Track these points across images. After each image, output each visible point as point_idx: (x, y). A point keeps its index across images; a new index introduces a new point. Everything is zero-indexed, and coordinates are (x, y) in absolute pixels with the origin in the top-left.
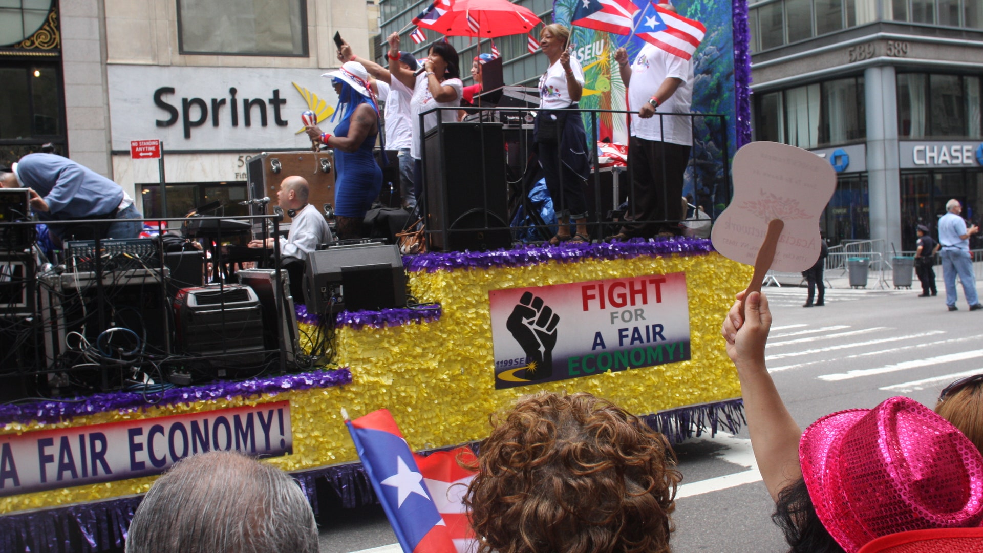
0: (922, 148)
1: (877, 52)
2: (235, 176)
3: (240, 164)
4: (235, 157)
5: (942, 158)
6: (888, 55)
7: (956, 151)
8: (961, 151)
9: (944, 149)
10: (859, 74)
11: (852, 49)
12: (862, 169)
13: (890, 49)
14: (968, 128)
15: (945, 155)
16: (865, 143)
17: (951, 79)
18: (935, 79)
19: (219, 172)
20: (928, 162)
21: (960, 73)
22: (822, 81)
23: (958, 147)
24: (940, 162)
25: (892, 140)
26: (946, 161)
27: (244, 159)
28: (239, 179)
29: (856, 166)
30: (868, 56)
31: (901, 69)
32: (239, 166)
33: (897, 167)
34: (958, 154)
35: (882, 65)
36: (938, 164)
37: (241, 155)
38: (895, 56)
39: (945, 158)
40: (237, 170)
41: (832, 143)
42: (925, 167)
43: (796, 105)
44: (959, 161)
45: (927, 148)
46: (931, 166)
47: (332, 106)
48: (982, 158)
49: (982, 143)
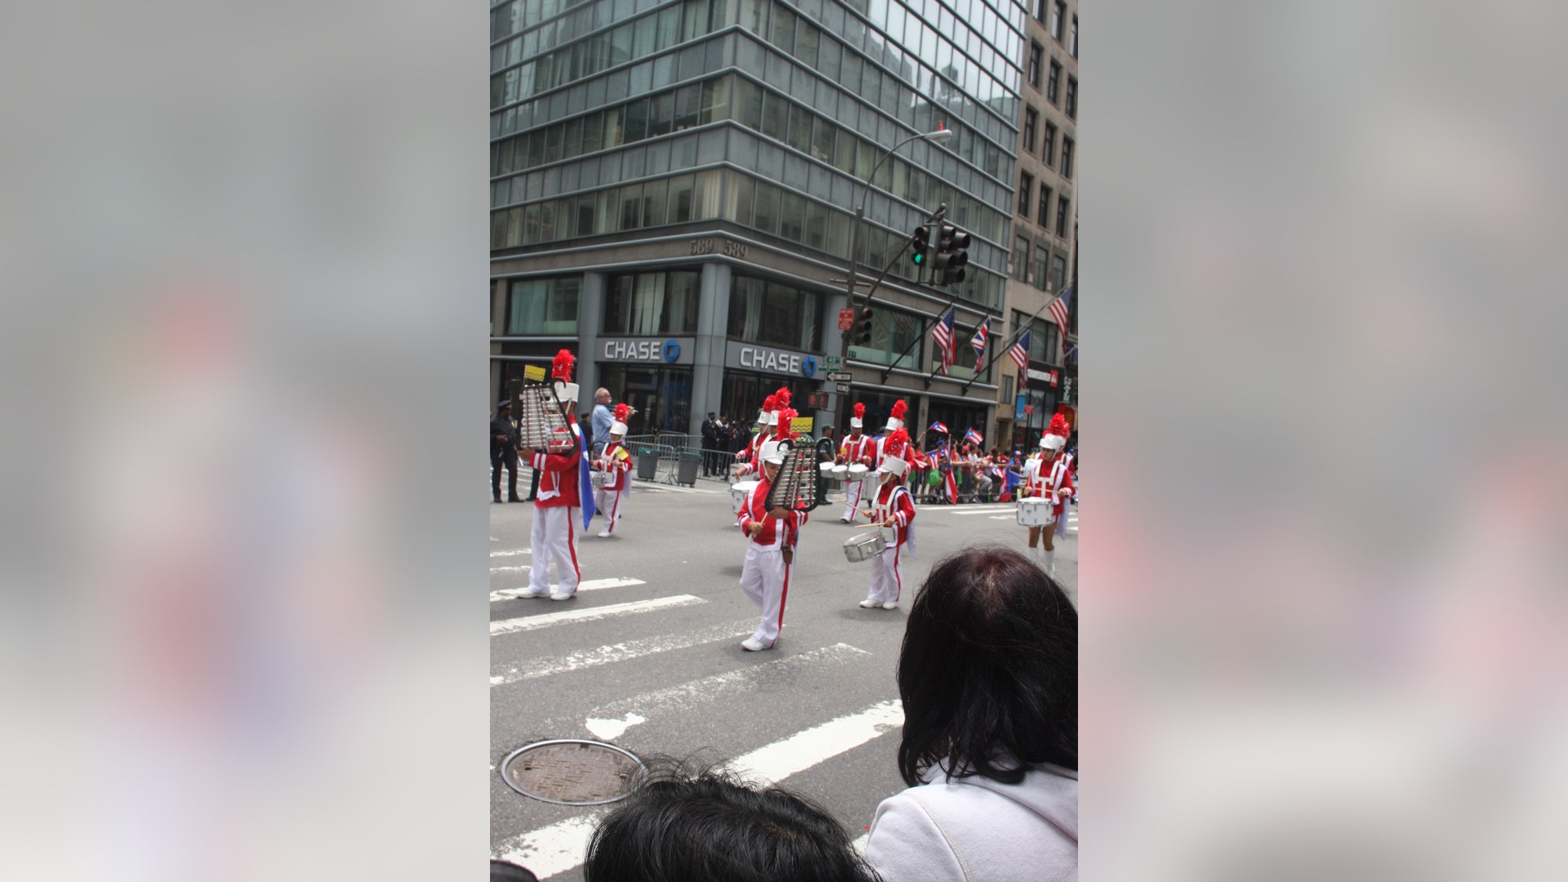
0: (750, 350)
1: (715, 248)
5: (769, 363)
6: (725, 254)
7: (783, 359)
8: (789, 360)
9: (772, 355)
10: (697, 268)
11: (694, 242)
12: (691, 362)
13: (728, 249)
14: (800, 340)
15: (772, 361)
16: (695, 337)
17: (792, 292)
18: (775, 289)
20: (754, 364)
21: (801, 287)
22: (669, 270)
23: (786, 356)
24: (766, 367)
25: (720, 337)
26: (773, 367)
29: (685, 359)
30: (707, 251)
31: (737, 271)
33: (722, 364)
34: (786, 362)
35: (718, 262)
36: (765, 369)
38: (732, 256)
39: (772, 364)
41: (670, 333)
42: (751, 369)
43: (644, 292)
44: (785, 369)
45: (755, 352)
46: (757, 369)
48: (808, 370)
49: (811, 356)
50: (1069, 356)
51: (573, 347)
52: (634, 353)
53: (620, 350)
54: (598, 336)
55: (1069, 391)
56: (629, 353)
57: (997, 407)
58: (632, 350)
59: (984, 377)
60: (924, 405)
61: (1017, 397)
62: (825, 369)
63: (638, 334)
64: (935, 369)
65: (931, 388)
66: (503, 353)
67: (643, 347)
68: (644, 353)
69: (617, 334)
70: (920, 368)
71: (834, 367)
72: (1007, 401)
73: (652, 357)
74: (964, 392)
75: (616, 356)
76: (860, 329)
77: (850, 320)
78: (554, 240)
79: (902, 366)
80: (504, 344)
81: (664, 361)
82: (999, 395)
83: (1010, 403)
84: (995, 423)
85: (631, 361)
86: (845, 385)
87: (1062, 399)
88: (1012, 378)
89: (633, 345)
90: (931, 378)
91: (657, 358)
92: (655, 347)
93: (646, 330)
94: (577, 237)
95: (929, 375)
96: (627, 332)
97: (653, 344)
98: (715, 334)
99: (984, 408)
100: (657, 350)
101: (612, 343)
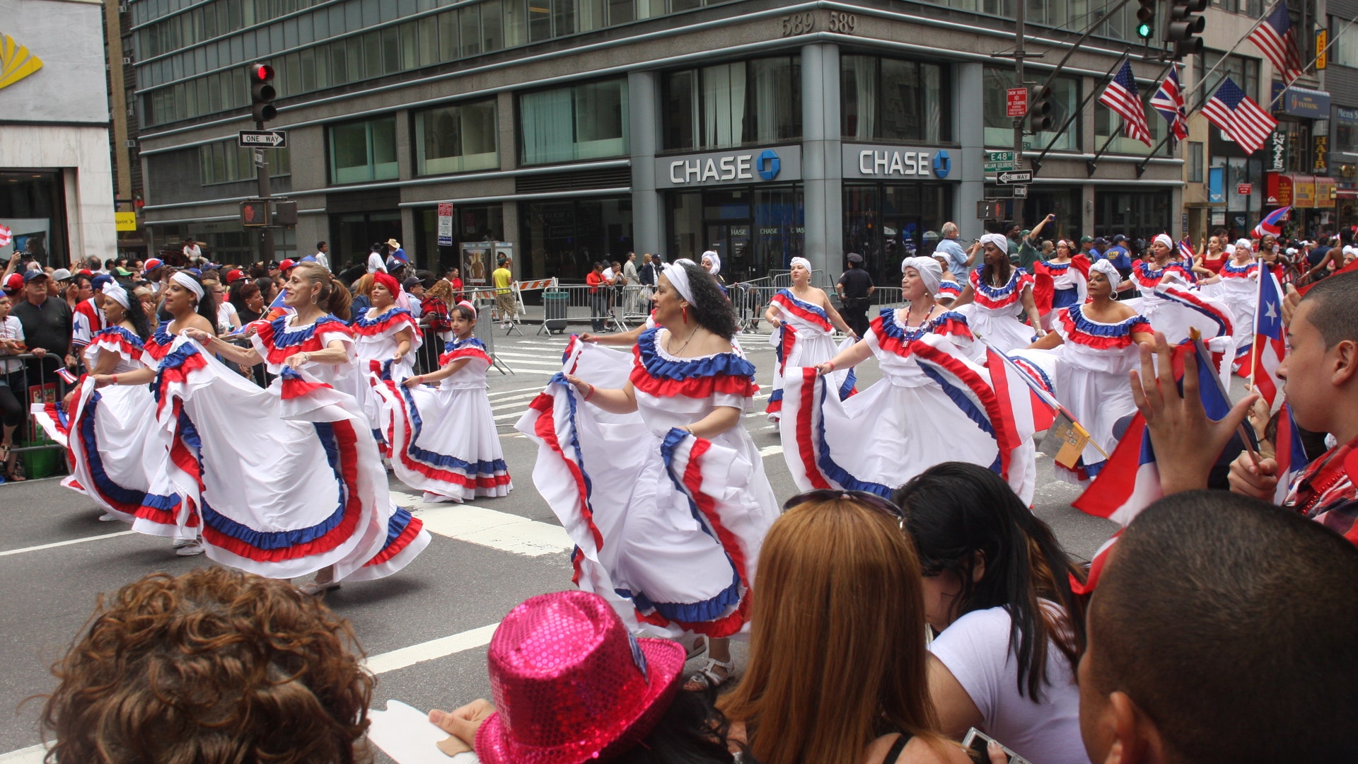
0: (870, 153)
1: (817, 25)
5: (894, 167)
6: (831, 31)
7: (910, 158)
8: (916, 158)
9: (896, 155)
10: (794, 52)
11: (786, 18)
12: (797, 177)
13: (833, 22)
14: (926, 130)
15: (897, 163)
16: (801, 143)
17: (909, 66)
18: (888, 64)
20: (877, 170)
21: (917, 58)
22: (749, 59)
23: (913, 154)
24: (891, 172)
25: (833, 141)
26: (898, 171)
29: (789, 173)
30: (806, 29)
31: (846, 50)
33: (839, 176)
34: (913, 163)
35: (823, 42)
36: (889, 175)
38: (839, 32)
39: (897, 167)
41: (760, 142)
42: (873, 177)
43: (715, 89)
44: (913, 172)
45: (876, 153)
46: (880, 177)
47: (40, 57)
48: (941, 170)
49: (943, 150)
50: (1278, 102)
51: (622, 174)
52: (714, 173)
53: (693, 170)
54: (656, 156)
55: (1282, 153)
56: (707, 174)
57: (1184, 188)
58: (710, 170)
59: (1164, 149)
60: (1088, 198)
61: (1210, 169)
62: (994, 170)
63: (712, 148)
64: (1099, 147)
65: (1096, 173)
66: (517, 193)
67: (725, 163)
68: (729, 172)
69: (683, 150)
70: (1080, 146)
71: (1006, 166)
72: (1197, 178)
73: (741, 176)
74: (1139, 173)
75: (688, 180)
76: (1035, 114)
77: (1023, 103)
78: (576, 33)
79: (1059, 148)
80: (518, 179)
81: (757, 179)
82: (1186, 171)
83: (1202, 182)
84: (1183, 212)
85: (710, 183)
86: (1022, 187)
87: (1272, 167)
88: (1201, 144)
89: (710, 162)
90: (1094, 160)
91: (748, 176)
92: (743, 162)
93: (723, 141)
94: (610, 26)
95: (1093, 156)
96: (697, 144)
97: (740, 158)
98: (828, 137)
99: (1167, 191)
100: (747, 166)
101: (681, 163)
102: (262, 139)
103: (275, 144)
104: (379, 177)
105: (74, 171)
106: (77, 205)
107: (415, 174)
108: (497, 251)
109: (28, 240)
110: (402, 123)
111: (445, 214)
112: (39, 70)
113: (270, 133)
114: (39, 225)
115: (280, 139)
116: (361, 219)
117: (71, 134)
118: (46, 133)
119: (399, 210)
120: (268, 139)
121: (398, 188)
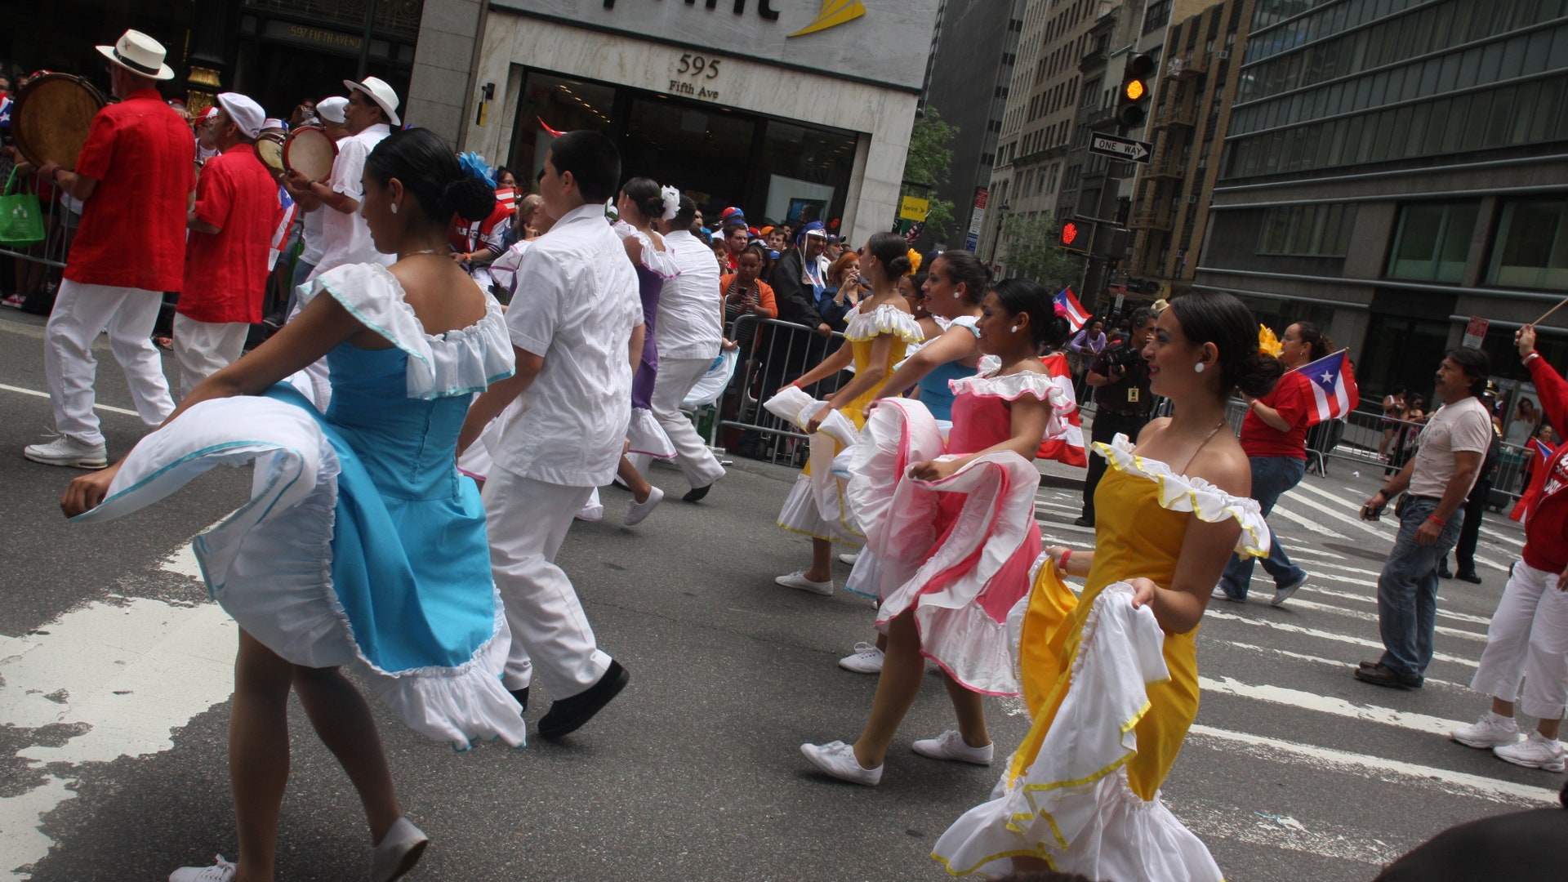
2: (668, 85)
3: (683, 67)
4: (680, 55)
19: (646, 72)
27: (690, 61)
28: (674, 92)
32: (680, 71)
37: (688, 53)
40: (675, 76)
47: (865, 4)
102: (1120, 148)
103: (1136, 156)
104: (1441, 278)
105: (868, 136)
106: (862, 178)
107: (1481, 280)
108: (1521, 395)
109: (805, 206)
110: (1485, 212)
111: (1475, 333)
112: (861, 17)
113: (1133, 143)
114: (822, 192)
115: (1144, 153)
116: (1403, 326)
117: (873, 96)
118: (848, 90)
119: (1448, 323)
120: (1127, 149)
121: (1454, 296)
